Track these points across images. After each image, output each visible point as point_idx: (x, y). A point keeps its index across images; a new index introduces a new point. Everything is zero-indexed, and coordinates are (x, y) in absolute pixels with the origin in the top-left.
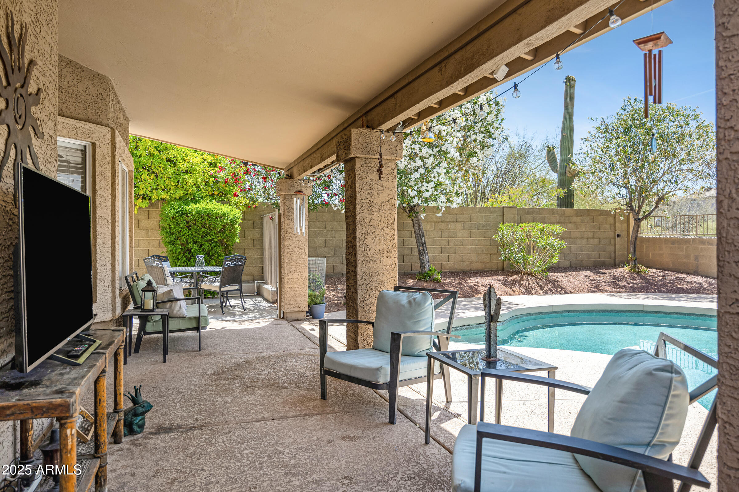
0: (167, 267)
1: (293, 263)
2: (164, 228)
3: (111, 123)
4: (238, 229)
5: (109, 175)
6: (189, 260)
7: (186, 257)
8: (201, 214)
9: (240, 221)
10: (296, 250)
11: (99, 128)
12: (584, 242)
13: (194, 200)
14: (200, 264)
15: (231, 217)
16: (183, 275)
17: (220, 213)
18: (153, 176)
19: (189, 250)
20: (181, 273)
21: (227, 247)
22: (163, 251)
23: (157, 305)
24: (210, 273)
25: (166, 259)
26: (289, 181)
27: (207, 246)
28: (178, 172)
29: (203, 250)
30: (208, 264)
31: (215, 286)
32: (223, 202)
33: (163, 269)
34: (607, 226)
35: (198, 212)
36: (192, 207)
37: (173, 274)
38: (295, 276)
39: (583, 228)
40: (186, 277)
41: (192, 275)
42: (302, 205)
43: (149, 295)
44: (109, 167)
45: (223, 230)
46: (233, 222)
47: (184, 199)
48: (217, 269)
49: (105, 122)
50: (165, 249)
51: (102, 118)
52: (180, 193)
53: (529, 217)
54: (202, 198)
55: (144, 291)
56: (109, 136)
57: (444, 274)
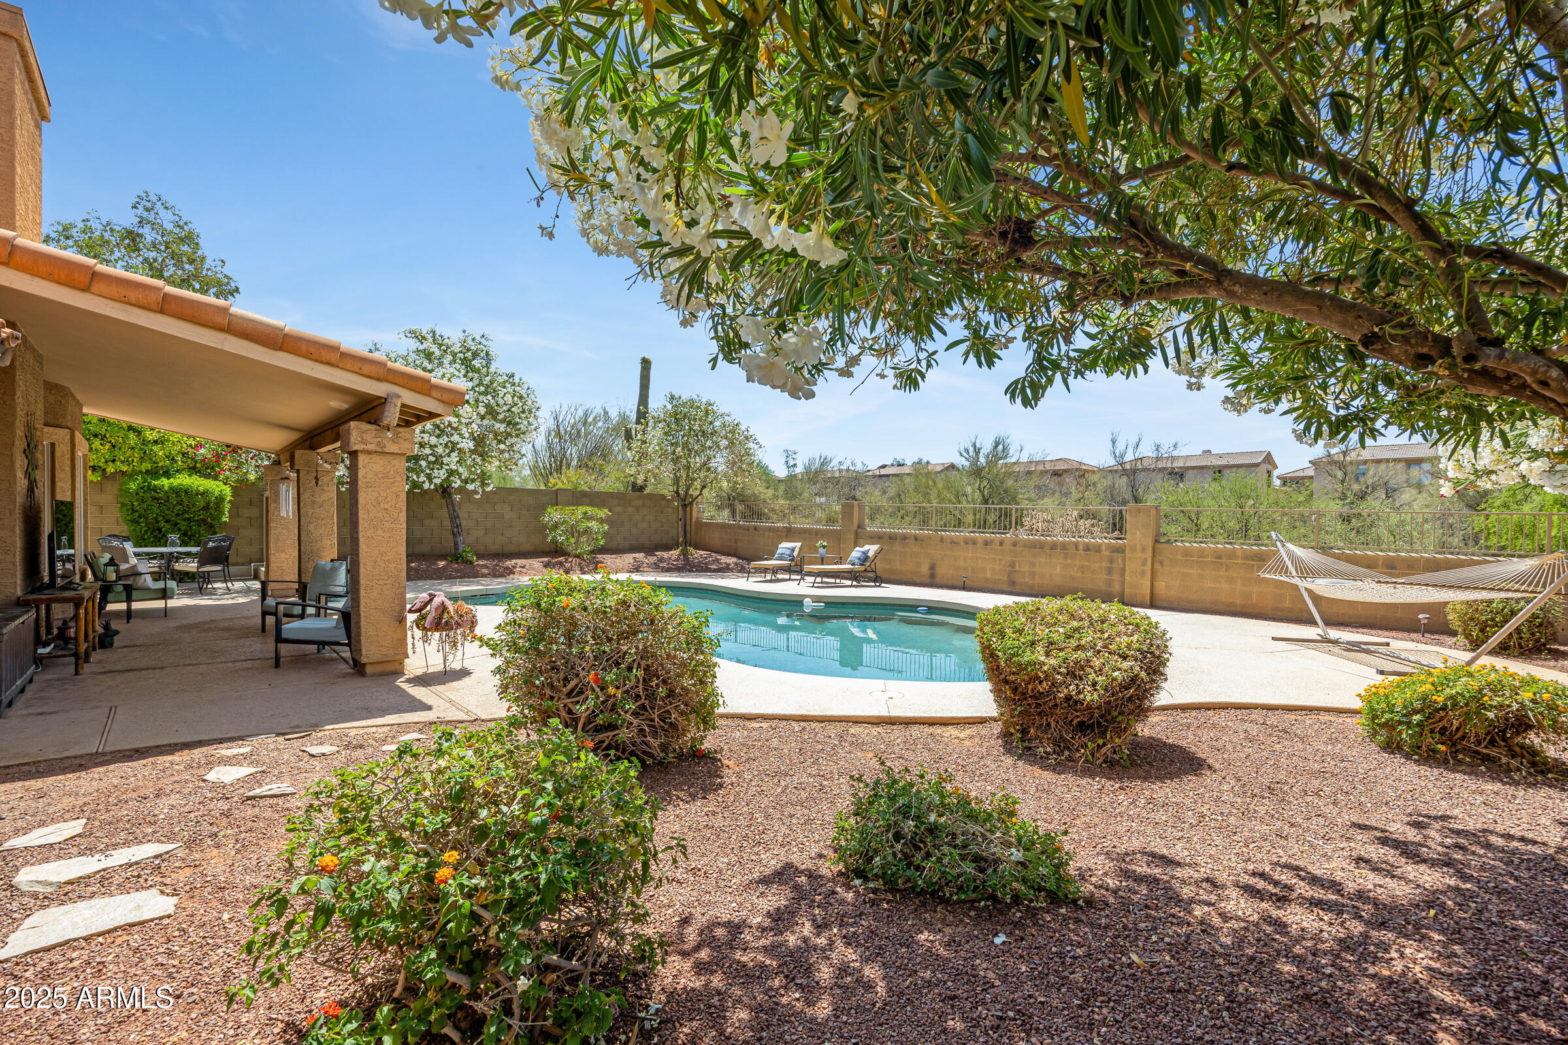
0: (129, 547)
1: (280, 544)
2: (123, 505)
3: (69, 424)
4: (227, 507)
5: (68, 469)
6: (160, 540)
7: (155, 537)
8: (176, 491)
9: (229, 498)
10: (284, 531)
11: (57, 430)
12: (645, 525)
13: (167, 474)
14: (173, 544)
15: (217, 494)
16: (151, 556)
17: (201, 489)
18: (108, 446)
19: (160, 530)
20: (147, 554)
21: (211, 526)
22: (124, 529)
23: (119, 578)
24: (189, 554)
25: (127, 539)
26: (276, 467)
27: (183, 525)
28: (145, 442)
29: (179, 530)
30: (184, 543)
31: (192, 566)
32: (207, 476)
33: (124, 550)
34: (670, 510)
35: (171, 488)
36: (165, 482)
37: (136, 555)
38: (283, 555)
39: (645, 511)
40: (155, 558)
41: (162, 555)
42: (288, 491)
43: (111, 569)
44: (68, 462)
45: (206, 507)
46: (220, 499)
47: (154, 473)
48: (194, 550)
49: (64, 424)
50: (125, 528)
51: (61, 421)
52: (147, 466)
53: (586, 500)
54: (178, 471)
55: (106, 565)
56: (68, 437)
57: (480, 556)
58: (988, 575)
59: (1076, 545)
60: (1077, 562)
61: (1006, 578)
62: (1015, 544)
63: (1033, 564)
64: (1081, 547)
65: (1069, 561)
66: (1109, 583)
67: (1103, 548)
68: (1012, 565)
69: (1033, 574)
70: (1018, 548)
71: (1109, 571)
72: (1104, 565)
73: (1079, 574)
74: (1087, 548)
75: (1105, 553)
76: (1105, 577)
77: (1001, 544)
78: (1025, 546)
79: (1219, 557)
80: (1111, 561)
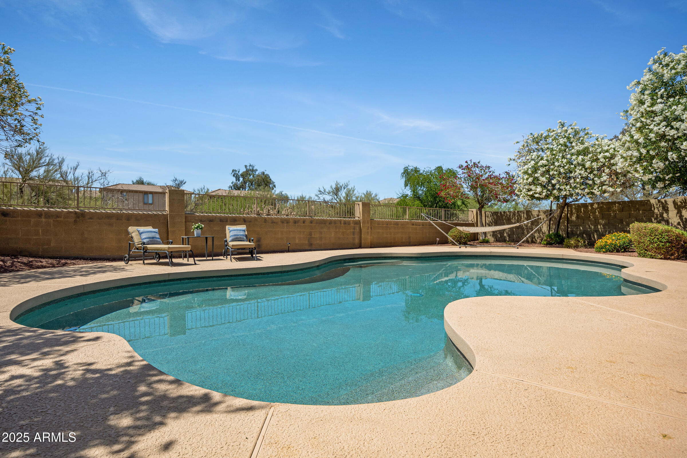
58: (297, 241)
59: (340, 221)
60: (341, 230)
61: (307, 242)
62: (311, 222)
63: (321, 233)
64: (342, 222)
65: (337, 230)
66: (354, 239)
67: (351, 222)
68: (310, 234)
69: (321, 238)
70: (313, 225)
71: (354, 233)
72: (352, 230)
73: (342, 236)
74: (345, 223)
75: (352, 225)
76: (352, 236)
77: (304, 222)
78: (317, 223)
79: (387, 225)
80: (354, 229)
